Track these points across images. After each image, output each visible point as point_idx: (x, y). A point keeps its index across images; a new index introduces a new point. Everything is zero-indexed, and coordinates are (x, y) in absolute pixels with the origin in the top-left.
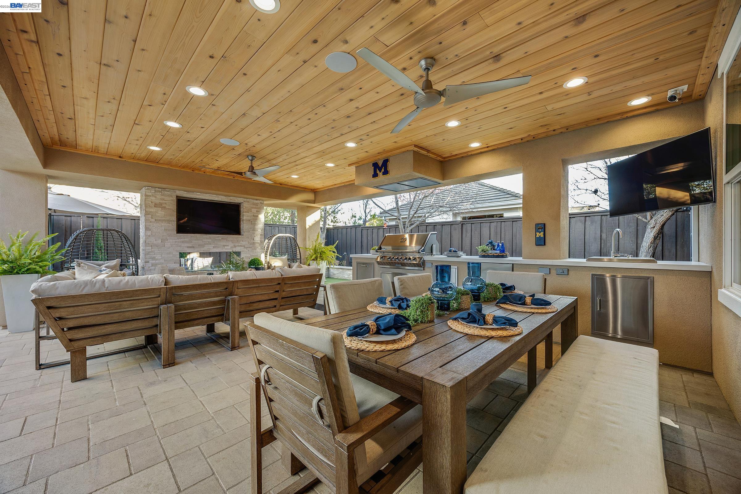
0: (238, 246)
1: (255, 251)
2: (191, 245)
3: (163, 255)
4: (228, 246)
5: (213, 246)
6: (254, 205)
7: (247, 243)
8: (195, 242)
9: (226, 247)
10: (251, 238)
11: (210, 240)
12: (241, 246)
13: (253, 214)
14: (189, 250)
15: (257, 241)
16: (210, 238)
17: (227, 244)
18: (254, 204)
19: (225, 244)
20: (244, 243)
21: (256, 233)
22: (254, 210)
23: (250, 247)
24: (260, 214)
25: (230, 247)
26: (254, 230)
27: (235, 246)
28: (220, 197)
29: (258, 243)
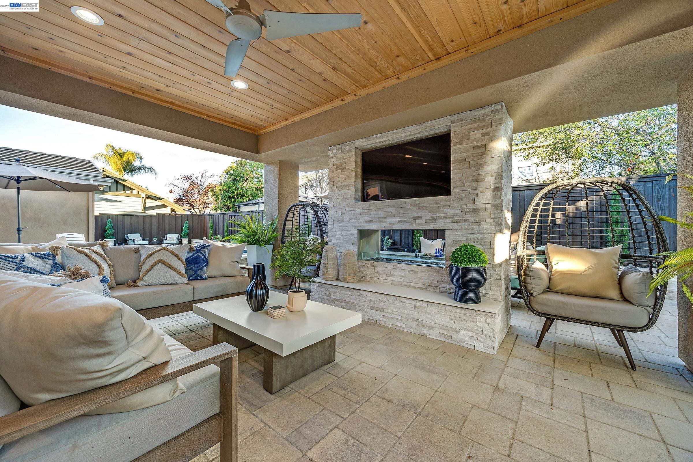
0: (440, 218)
1: (476, 228)
2: (369, 219)
3: (342, 233)
4: (420, 218)
5: (398, 219)
6: (475, 122)
7: (459, 211)
8: (374, 213)
9: (418, 221)
10: (469, 200)
11: (394, 209)
12: (445, 218)
13: (472, 144)
14: (370, 226)
15: (483, 206)
16: (393, 206)
17: (420, 215)
18: (475, 120)
19: (416, 215)
20: (449, 212)
21: (482, 185)
22: (476, 135)
23: (464, 221)
24: (492, 139)
25: (424, 221)
26: (477, 180)
27: (434, 219)
28: (408, 130)
29: (486, 210)
